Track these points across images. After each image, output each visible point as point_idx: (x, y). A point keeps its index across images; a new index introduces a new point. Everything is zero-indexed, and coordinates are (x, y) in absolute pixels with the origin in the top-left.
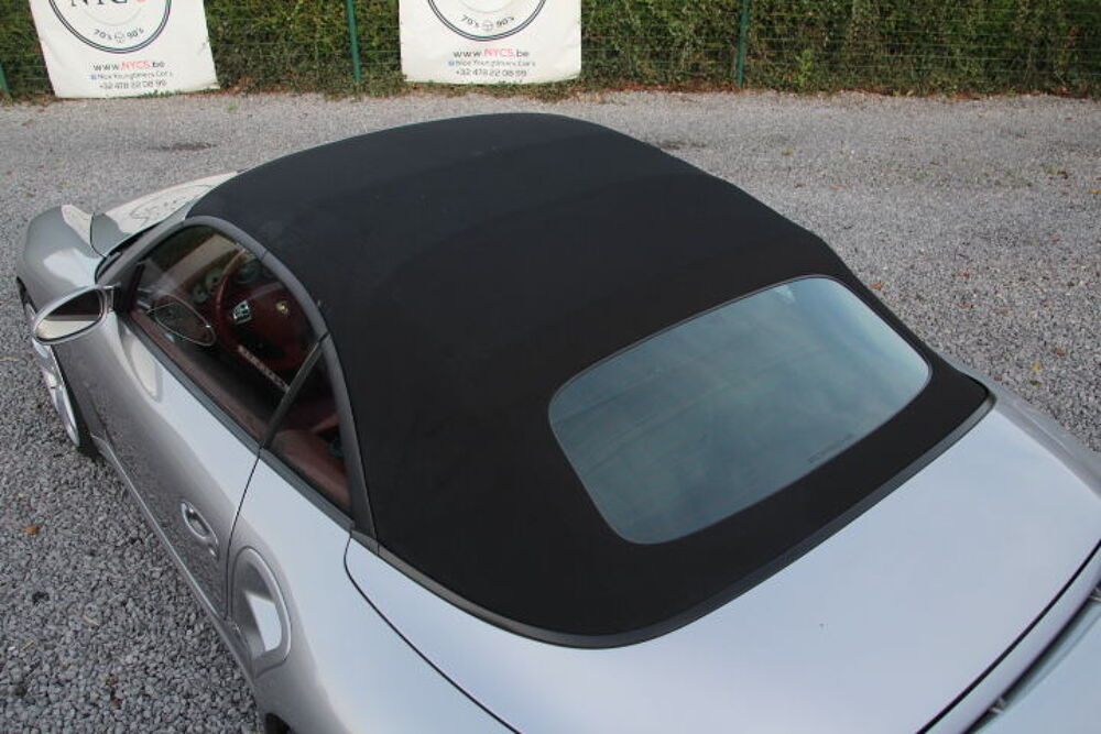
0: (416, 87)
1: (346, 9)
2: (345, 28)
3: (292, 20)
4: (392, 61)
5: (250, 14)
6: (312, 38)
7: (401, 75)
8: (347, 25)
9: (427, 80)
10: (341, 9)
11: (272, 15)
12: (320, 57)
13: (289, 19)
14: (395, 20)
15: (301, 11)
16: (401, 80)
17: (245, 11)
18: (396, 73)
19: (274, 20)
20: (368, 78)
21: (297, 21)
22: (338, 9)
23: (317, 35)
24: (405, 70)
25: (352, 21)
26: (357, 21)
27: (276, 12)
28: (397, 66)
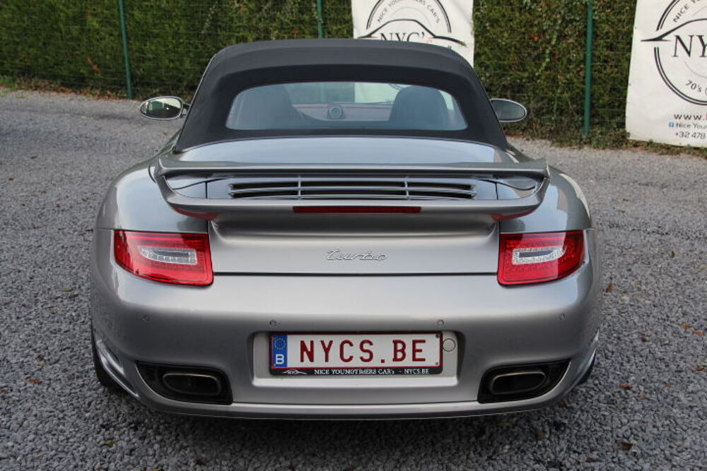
0: (636, 144)
1: (585, 69)
2: (582, 86)
3: (539, 77)
4: (618, 119)
5: (507, 68)
6: (554, 92)
7: (625, 131)
8: (583, 83)
9: (647, 140)
10: (581, 70)
11: (525, 70)
12: (557, 110)
13: (537, 74)
14: (625, 82)
15: (547, 69)
16: (624, 137)
17: (505, 65)
18: (621, 130)
19: (526, 75)
20: (595, 132)
21: (543, 77)
22: (578, 69)
23: (559, 91)
24: (628, 128)
25: (588, 80)
26: (593, 80)
27: (528, 67)
28: (622, 125)
